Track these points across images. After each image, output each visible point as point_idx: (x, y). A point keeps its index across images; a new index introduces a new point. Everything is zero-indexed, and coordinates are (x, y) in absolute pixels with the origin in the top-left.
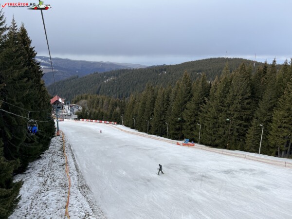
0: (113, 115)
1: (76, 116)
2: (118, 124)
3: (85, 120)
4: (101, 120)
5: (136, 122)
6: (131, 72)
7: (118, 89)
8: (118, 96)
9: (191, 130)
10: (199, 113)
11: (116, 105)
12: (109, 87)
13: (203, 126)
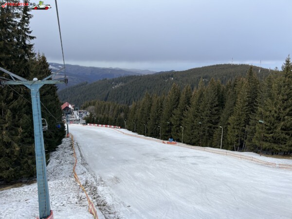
1: (84, 121)
3: (92, 125)
4: (107, 125)
5: (136, 126)
6: (139, 78)
7: (126, 95)
8: (125, 102)
9: (177, 132)
10: (182, 118)
11: (121, 111)
12: (117, 94)
13: (185, 128)
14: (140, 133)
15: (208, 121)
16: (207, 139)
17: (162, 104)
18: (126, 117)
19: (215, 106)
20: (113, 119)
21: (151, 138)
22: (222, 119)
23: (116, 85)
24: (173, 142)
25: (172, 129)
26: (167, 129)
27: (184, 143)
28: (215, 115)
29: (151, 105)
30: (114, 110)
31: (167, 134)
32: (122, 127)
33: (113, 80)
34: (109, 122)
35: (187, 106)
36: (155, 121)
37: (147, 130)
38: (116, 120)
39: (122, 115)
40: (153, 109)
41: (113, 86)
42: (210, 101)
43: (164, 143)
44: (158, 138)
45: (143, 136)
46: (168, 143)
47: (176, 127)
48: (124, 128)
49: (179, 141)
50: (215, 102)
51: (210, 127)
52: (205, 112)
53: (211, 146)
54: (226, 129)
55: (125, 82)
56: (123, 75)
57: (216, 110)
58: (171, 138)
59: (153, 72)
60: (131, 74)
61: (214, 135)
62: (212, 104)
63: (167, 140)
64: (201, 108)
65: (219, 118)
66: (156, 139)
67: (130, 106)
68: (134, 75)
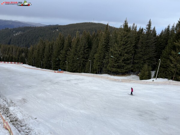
0: (20, 58)
2: (23, 64)
4: (12, 62)
5: (35, 62)
6: (34, 29)
7: (25, 41)
8: (25, 46)
9: (64, 65)
10: (67, 56)
11: (22, 52)
12: (18, 39)
13: (68, 63)
14: (38, 67)
15: (82, 58)
16: (82, 68)
17: (52, 47)
18: (26, 56)
19: (86, 48)
20: (17, 57)
21: (46, 69)
22: (90, 56)
23: (16, 33)
24: (61, 71)
25: (60, 63)
26: (57, 63)
27: (68, 71)
28: (86, 53)
29: (45, 47)
30: (16, 51)
31: (57, 66)
32: (24, 63)
33: (14, 29)
34: (13, 60)
35: (70, 48)
36: (48, 59)
37: (43, 64)
38: (19, 58)
39: (23, 55)
40: (47, 50)
41: (14, 34)
42: (83, 45)
43: (55, 72)
44: (51, 70)
45: (40, 68)
46: (58, 72)
47: (62, 62)
48: (25, 64)
49: (65, 70)
50: (86, 46)
51: (84, 61)
52: (81, 52)
53: (84, 72)
54: (93, 62)
55: (24, 31)
56: (21, 26)
57: (87, 51)
58: (60, 69)
59: (44, 25)
60: (27, 26)
61: (86, 66)
62: (84, 47)
63: (57, 70)
64: (78, 49)
65: (89, 55)
66: (50, 70)
67: (28, 49)
68: (30, 26)
